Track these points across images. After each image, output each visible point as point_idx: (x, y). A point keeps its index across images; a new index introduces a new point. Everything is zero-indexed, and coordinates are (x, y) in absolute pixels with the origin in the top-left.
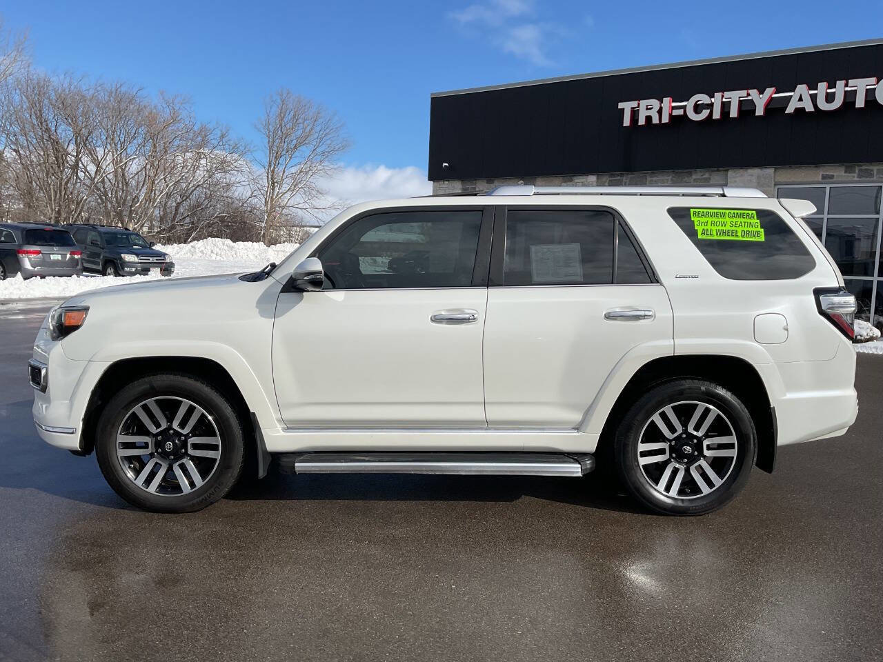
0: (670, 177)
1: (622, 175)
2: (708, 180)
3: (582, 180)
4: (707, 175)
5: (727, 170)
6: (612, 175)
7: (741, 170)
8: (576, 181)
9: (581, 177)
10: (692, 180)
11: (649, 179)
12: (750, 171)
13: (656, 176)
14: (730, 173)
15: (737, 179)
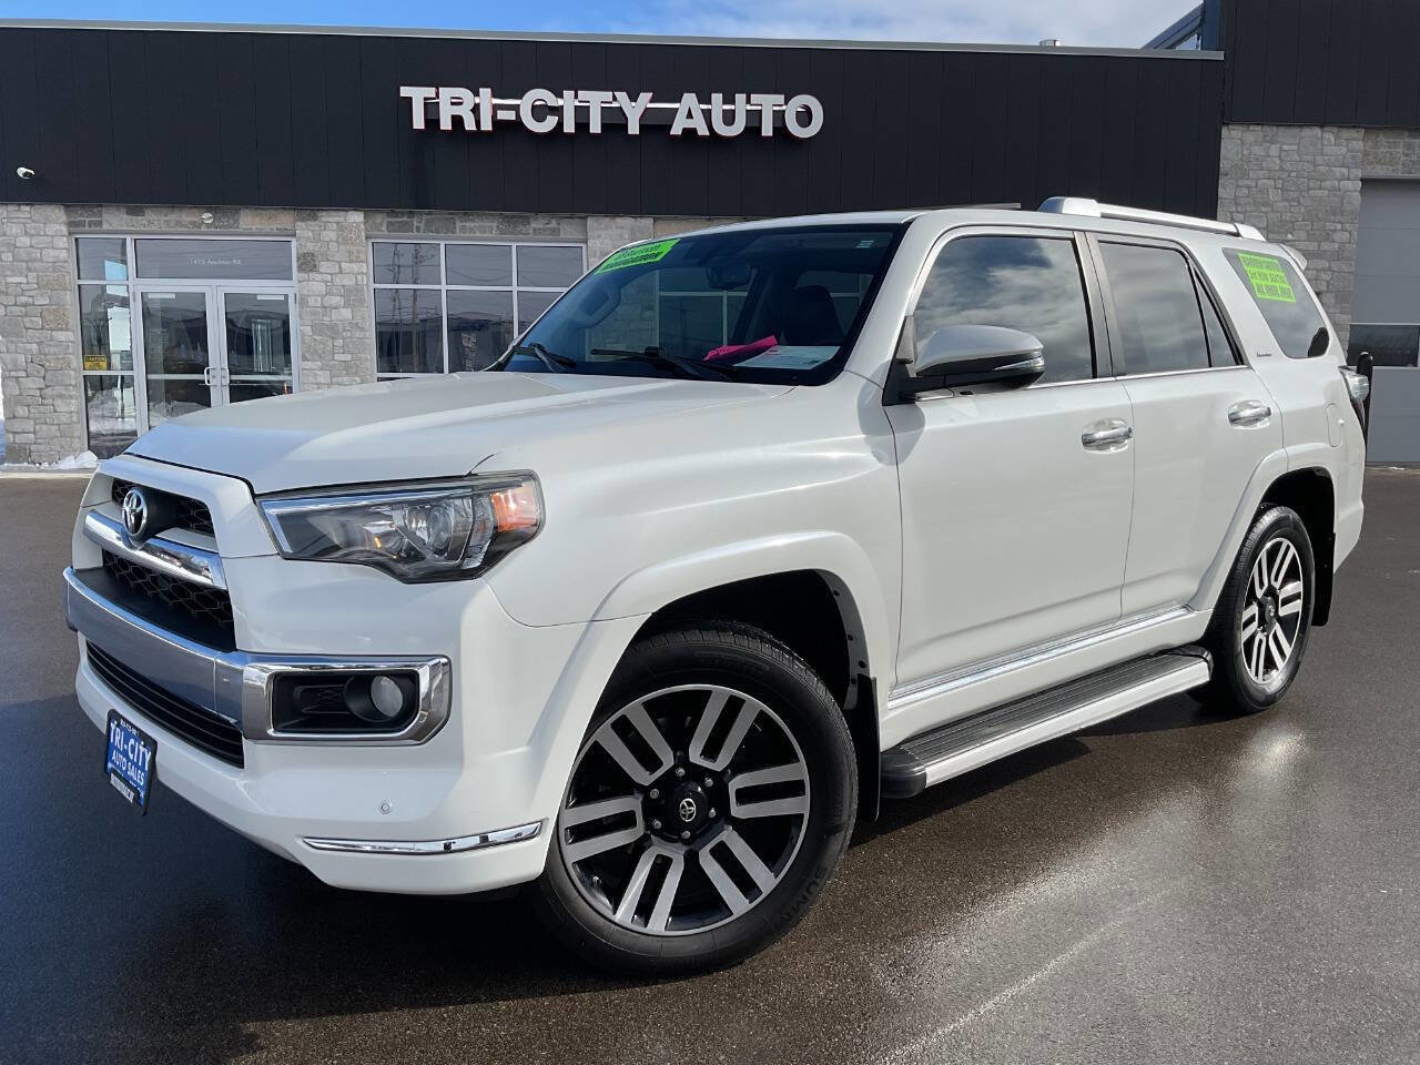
0: (495, 224)
1: (411, 214)
2: (555, 231)
3: (337, 219)
4: (554, 224)
5: (585, 218)
6: (392, 214)
7: (607, 219)
8: (323, 219)
9: (334, 213)
10: (531, 231)
11: (458, 224)
12: (620, 221)
13: (473, 221)
14: (590, 221)
15: (601, 232)
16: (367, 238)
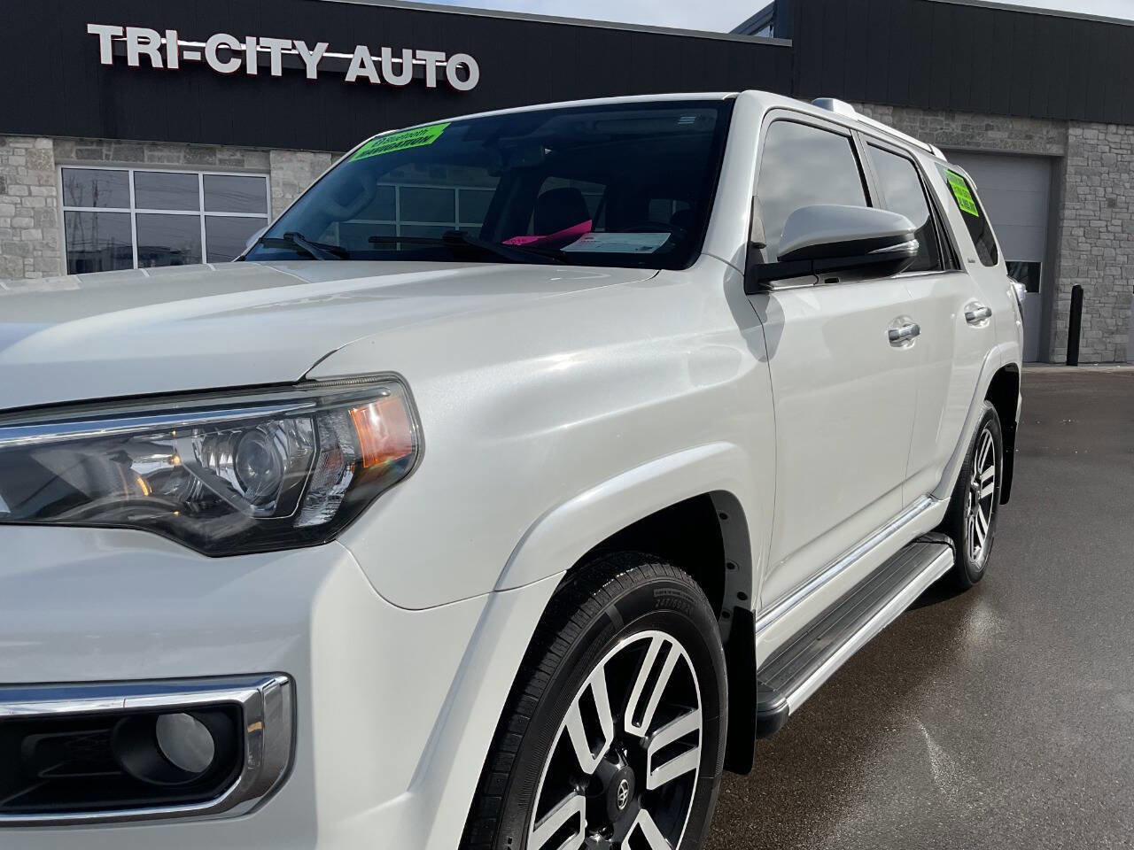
0: (182, 155)
1: (100, 143)
2: (240, 163)
3: (26, 146)
4: (238, 156)
5: (268, 152)
6: (81, 142)
7: (288, 153)
8: (11, 145)
9: (22, 140)
10: (217, 162)
11: (147, 153)
12: (300, 155)
13: (161, 151)
14: (272, 155)
15: (283, 165)
16: (56, 164)
